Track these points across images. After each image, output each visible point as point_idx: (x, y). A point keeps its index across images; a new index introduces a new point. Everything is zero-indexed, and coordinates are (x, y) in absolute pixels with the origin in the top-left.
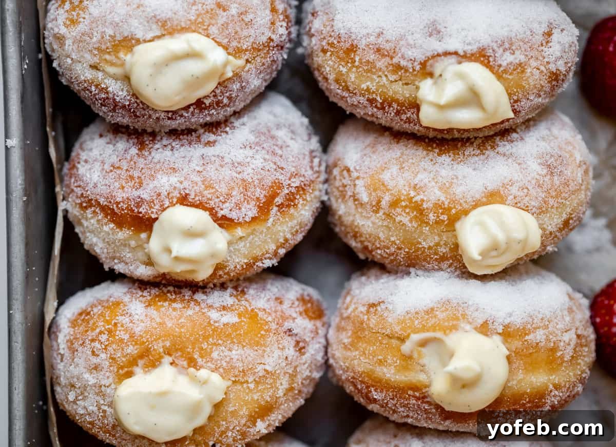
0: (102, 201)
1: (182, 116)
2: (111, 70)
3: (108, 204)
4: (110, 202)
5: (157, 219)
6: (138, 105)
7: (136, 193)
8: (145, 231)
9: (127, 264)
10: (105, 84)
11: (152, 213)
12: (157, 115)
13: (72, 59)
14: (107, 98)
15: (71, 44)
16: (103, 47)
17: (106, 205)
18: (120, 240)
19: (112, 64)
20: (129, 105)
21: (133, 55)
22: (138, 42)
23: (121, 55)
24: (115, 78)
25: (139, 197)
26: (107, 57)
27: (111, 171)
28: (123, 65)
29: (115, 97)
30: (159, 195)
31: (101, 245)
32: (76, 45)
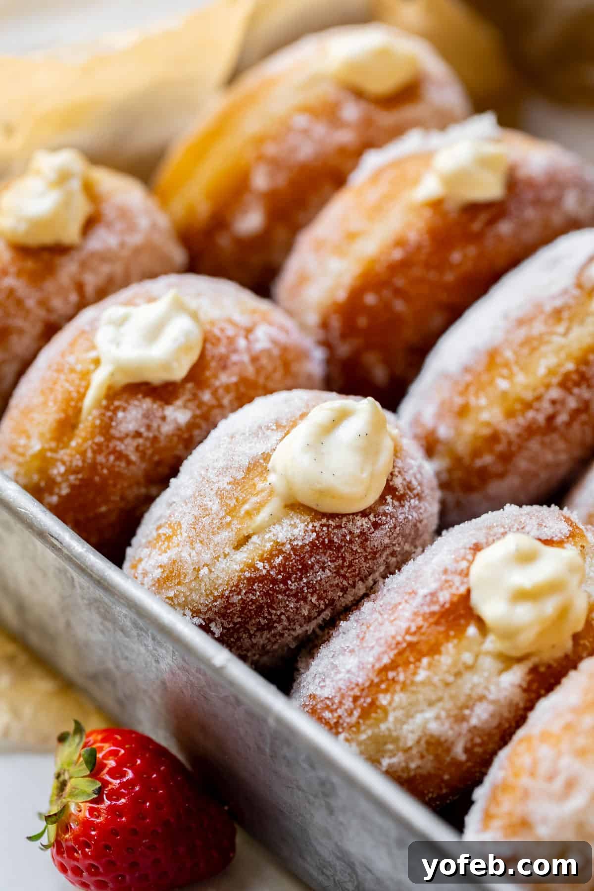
0: (386, 660)
1: (385, 514)
2: (262, 516)
3: (396, 651)
4: (398, 643)
5: (469, 591)
6: (328, 526)
7: (418, 600)
8: (467, 625)
9: (482, 698)
10: (269, 540)
11: (458, 589)
12: (359, 524)
13: (206, 565)
14: (286, 559)
15: (191, 551)
16: (232, 503)
17: (395, 655)
18: (448, 672)
19: (258, 509)
20: (318, 537)
21: (274, 471)
22: (267, 457)
23: (260, 485)
24: (275, 520)
25: (425, 596)
26: (247, 507)
27: (363, 639)
28: (272, 493)
29: (295, 543)
30: (445, 572)
31: (430, 714)
32: (198, 546)
